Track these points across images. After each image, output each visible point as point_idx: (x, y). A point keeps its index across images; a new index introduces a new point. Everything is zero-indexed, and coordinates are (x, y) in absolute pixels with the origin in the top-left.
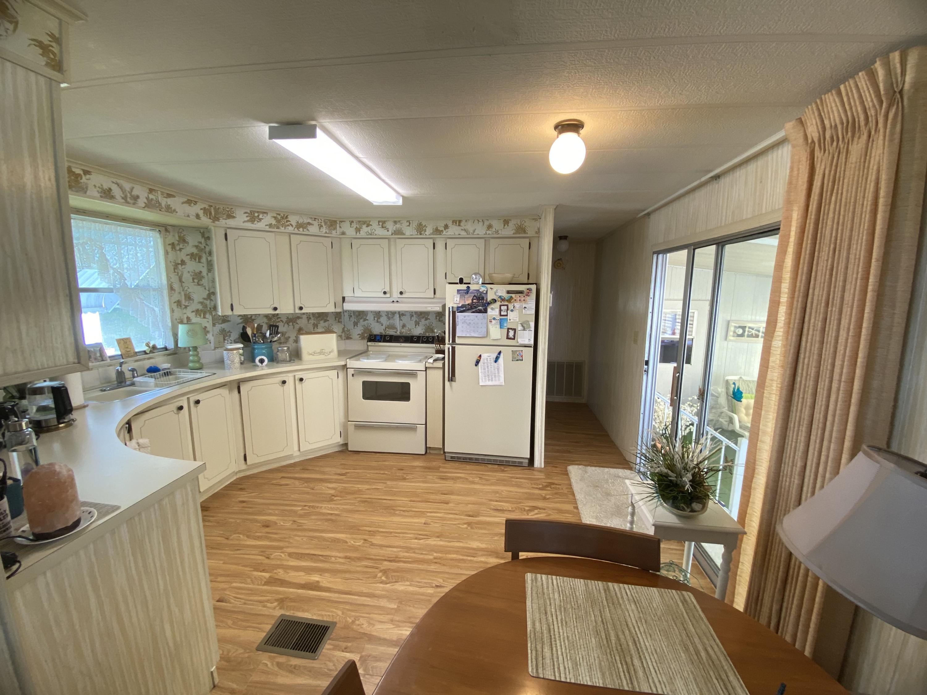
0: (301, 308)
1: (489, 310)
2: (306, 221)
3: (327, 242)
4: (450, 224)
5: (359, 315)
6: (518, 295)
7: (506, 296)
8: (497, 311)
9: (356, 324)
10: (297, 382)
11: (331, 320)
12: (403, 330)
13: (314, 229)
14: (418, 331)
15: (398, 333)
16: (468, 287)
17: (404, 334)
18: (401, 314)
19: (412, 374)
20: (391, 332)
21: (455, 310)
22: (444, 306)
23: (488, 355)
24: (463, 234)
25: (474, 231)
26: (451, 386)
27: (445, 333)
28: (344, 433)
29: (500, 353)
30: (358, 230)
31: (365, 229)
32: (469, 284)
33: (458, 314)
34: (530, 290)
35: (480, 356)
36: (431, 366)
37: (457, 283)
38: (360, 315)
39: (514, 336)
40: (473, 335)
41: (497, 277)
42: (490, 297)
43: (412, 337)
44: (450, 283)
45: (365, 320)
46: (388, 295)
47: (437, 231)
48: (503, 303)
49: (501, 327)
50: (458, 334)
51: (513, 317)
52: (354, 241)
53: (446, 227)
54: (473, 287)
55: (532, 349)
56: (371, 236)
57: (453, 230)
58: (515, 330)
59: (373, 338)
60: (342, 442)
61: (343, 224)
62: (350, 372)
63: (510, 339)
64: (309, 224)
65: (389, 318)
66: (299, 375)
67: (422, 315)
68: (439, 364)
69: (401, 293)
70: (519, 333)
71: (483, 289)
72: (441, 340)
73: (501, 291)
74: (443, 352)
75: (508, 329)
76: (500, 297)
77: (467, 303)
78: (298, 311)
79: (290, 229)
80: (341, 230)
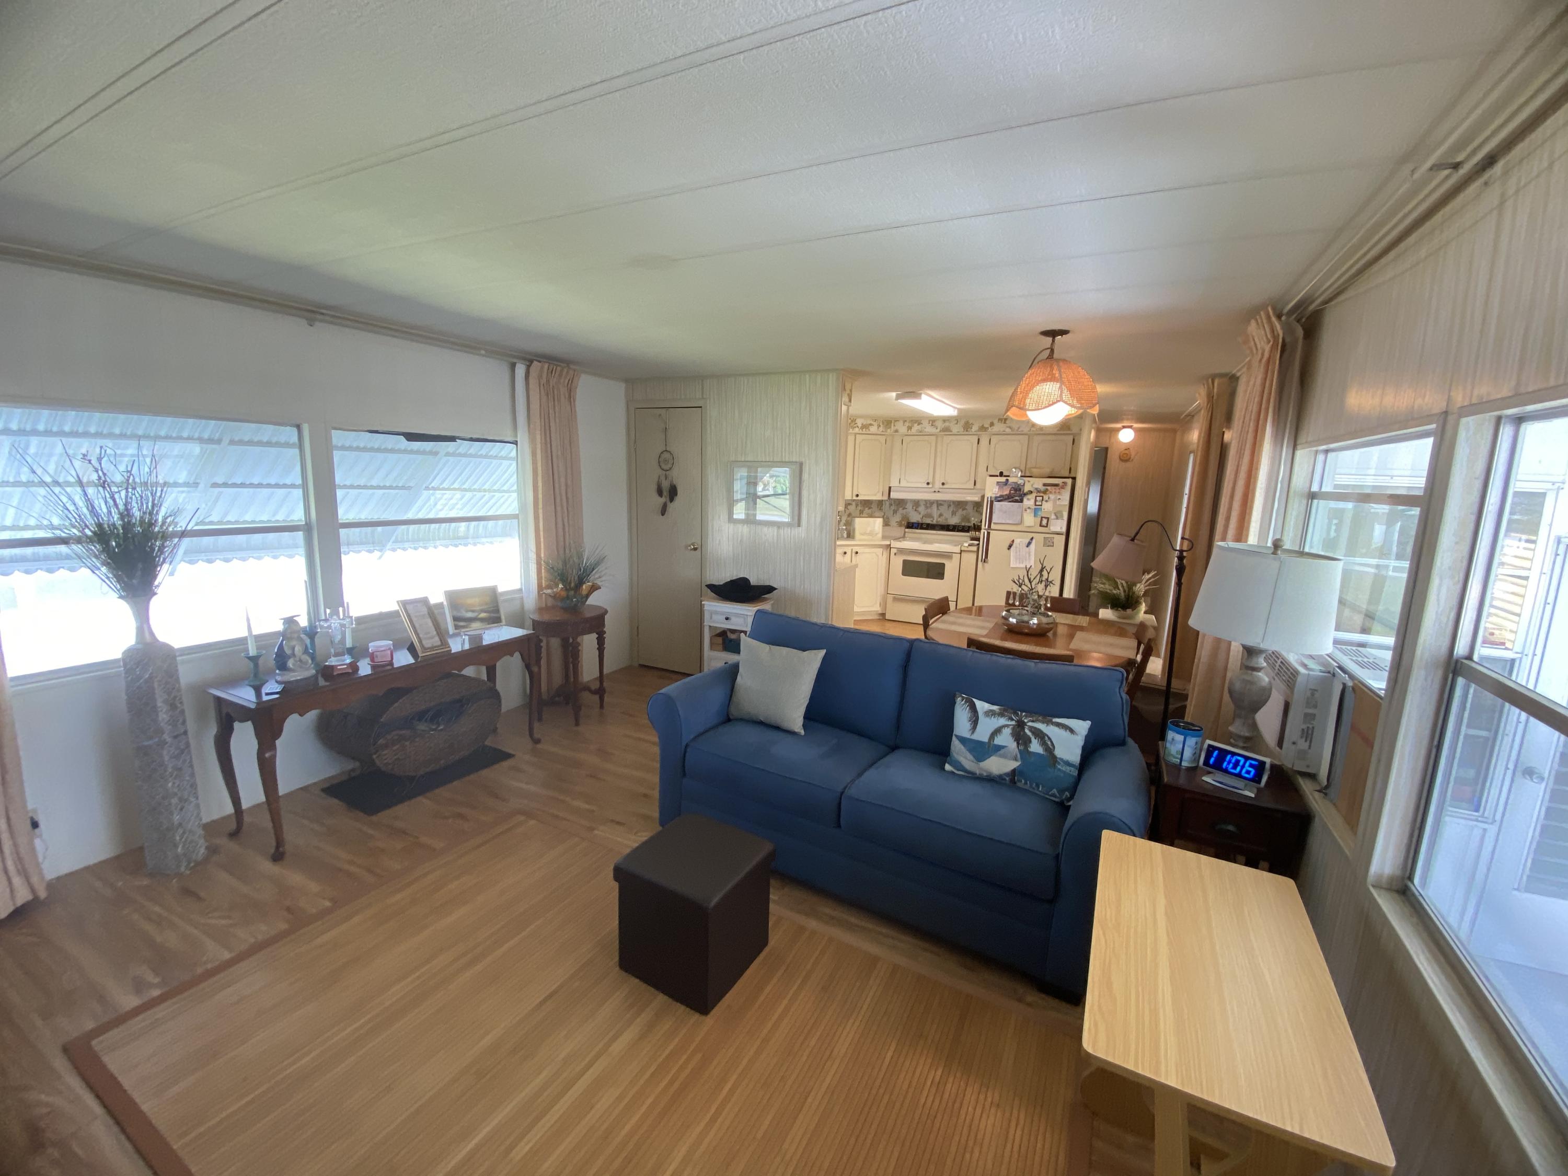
0: (857, 496)
1: (1025, 500)
2: (869, 422)
3: (882, 439)
4: (996, 422)
5: (899, 504)
6: (1053, 488)
7: (1043, 488)
8: (1032, 502)
9: (895, 512)
10: (853, 554)
11: (874, 506)
12: (939, 519)
13: (873, 429)
14: (954, 521)
15: (935, 522)
16: (1007, 480)
17: (940, 523)
18: (939, 503)
19: (948, 556)
20: (928, 521)
21: (993, 499)
22: (983, 497)
23: (1021, 540)
24: (1008, 430)
25: (1019, 428)
26: (983, 565)
27: (981, 522)
28: (884, 604)
29: (1032, 539)
30: (910, 428)
31: (916, 428)
32: (1008, 476)
33: (995, 503)
34: (1065, 483)
35: (1013, 541)
36: (966, 549)
37: (997, 476)
38: (901, 503)
39: (1047, 524)
40: (1008, 522)
41: (1035, 471)
42: (1026, 489)
43: (948, 526)
44: (991, 476)
45: (904, 508)
46: (930, 486)
47: (983, 428)
48: (1039, 494)
49: (1035, 515)
50: (994, 520)
51: (1047, 507)
52: (905, 438)
53: (992, 424)
54: (1011, 480)
55: (1064, 537)
56: (921, 433)
57: (998, 427)
58: (1048, 519)
59: (911, 526)
60: (880, 612)
61: (897, 423)
62: (893, 551)
63: (1043, 526)
64: (871, 425)
65: (927, 508)
66: (856, 549)
67: (960, 505)
68: (975, 548)
69: (943, 484)
70: (1051, 522)
71: (1021, 482)
72: (978, 528)
73: (1038, 483)
74: (978, 539)
75: (1042, 518)
76: (1036, 489)
77: (1005, 493)
78: (855, 498)
79: (857, 430)
80: (895, 428)
